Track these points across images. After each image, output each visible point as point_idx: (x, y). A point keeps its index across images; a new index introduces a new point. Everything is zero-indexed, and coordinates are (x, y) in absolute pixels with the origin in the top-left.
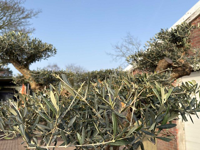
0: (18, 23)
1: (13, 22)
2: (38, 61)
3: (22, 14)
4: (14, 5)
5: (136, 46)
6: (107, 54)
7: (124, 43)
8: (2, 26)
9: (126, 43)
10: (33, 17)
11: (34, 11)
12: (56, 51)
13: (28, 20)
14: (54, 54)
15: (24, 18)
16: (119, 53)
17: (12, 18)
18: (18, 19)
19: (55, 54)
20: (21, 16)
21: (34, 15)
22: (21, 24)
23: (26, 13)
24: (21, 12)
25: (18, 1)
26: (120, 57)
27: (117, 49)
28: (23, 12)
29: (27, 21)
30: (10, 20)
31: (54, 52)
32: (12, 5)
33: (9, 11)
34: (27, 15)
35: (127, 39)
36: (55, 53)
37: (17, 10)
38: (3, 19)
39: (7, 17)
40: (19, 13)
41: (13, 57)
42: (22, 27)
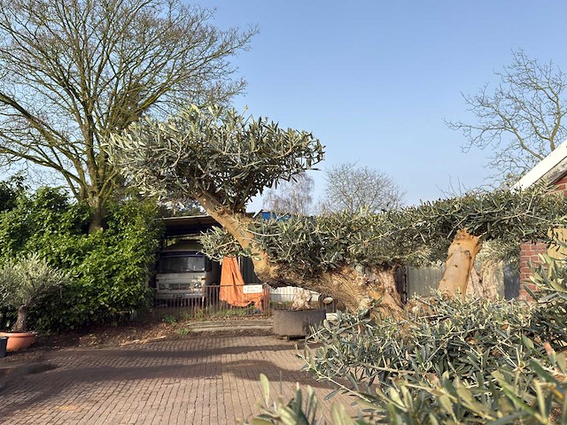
0: (202, 71)
1: (192, 71)
2: (270, 186)
3: (209, 45)
4: (190, 25)
5: (548, 91)
6: (451, 125)
7: (507, 88)
8: (166, 84)
9: (514, 86)
10: (236, 50)
11: (239, 33)
12: (321, 153)
13: (226, 59)
14: (316, 160)
15: (215, 56)
16: (488, 119)
17: (188, 60)
18: (202, 61)
19: (319, 160)
20: (208, 53)
21: (241, 45)
22: (209, 74)
23: (220, 42)
24: (208, 40)
25: (199, 13)
26: (494, 132)
27: (482, 108)
28: (213, 40)
29: (225, 63)
30: (183, 67)
31: (316, 154)
32: (186, 27)
33: (179, 43)
34: (222, 47)
35: (513, 71)
36: (318, 157)
37: (198, 36)
38: (166, 67)
39: (176, 59)
40: (203, 44)
41: (200, 181)
42: (213, 81)
